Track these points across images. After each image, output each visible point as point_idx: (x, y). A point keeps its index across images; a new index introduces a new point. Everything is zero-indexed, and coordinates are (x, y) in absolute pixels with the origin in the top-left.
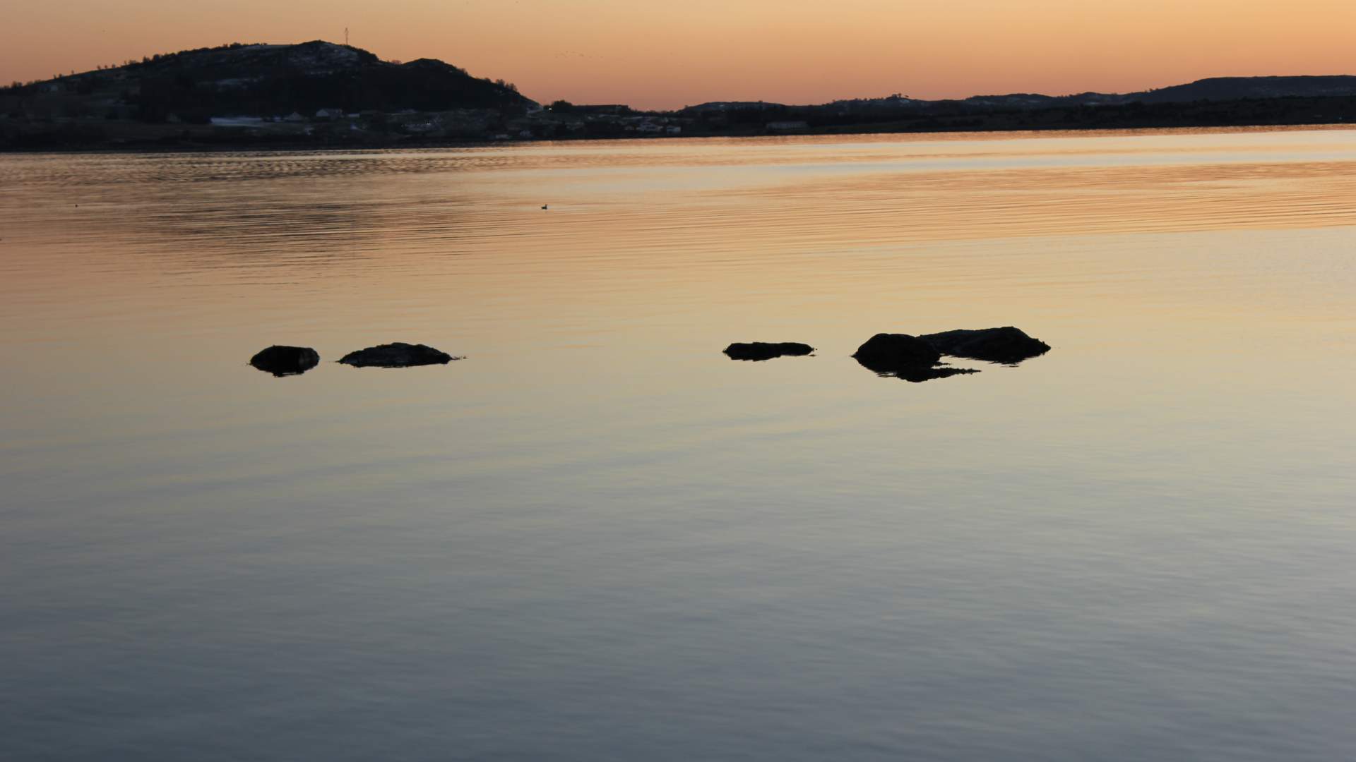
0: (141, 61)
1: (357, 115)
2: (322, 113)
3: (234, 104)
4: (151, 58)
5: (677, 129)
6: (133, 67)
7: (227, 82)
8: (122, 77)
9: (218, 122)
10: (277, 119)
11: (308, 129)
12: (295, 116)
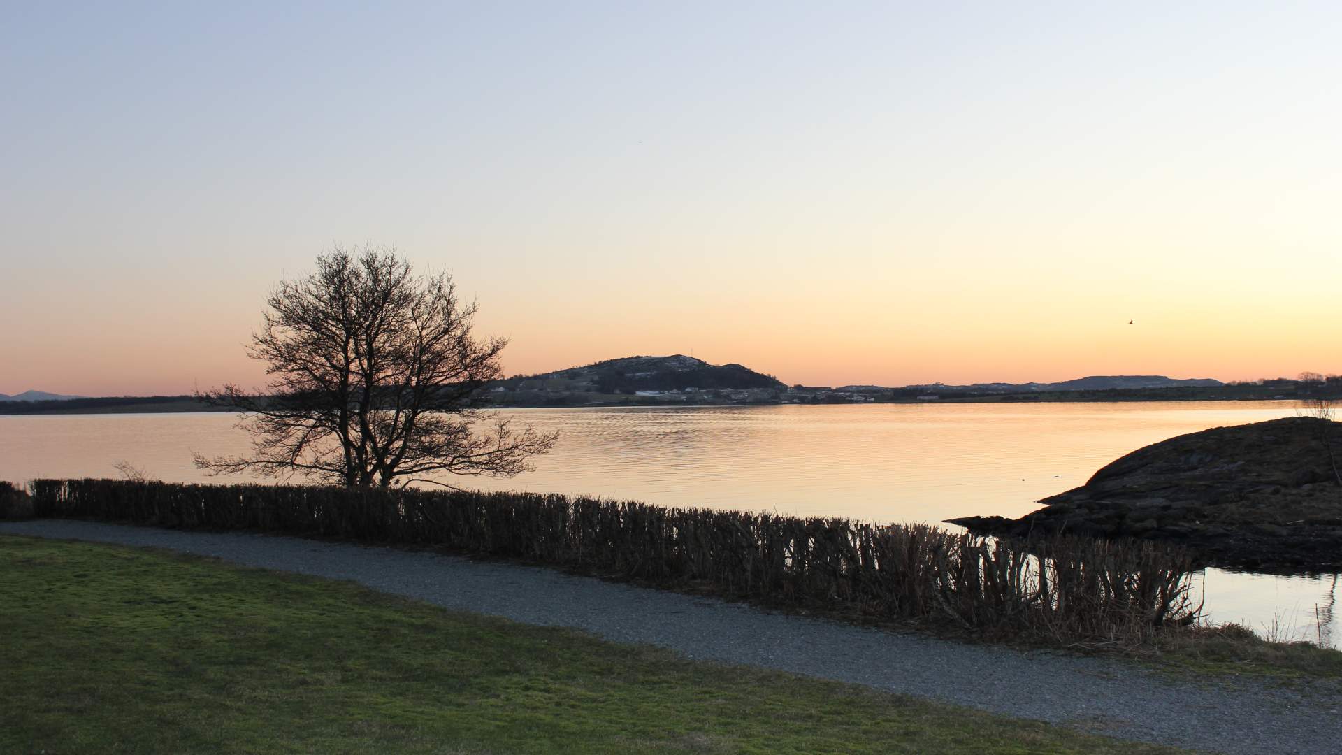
0: (593, 364)
1: (705, 391)
2: (688, 390)
3: (644, 385)
4: (597, 363)
5: (873, 399)
6: (590, 367)
7: (639, 374)
8: (586, 372)
9: (639, 393)
10: (666, 392)
11: (683, 397)
12: (675, 391)
